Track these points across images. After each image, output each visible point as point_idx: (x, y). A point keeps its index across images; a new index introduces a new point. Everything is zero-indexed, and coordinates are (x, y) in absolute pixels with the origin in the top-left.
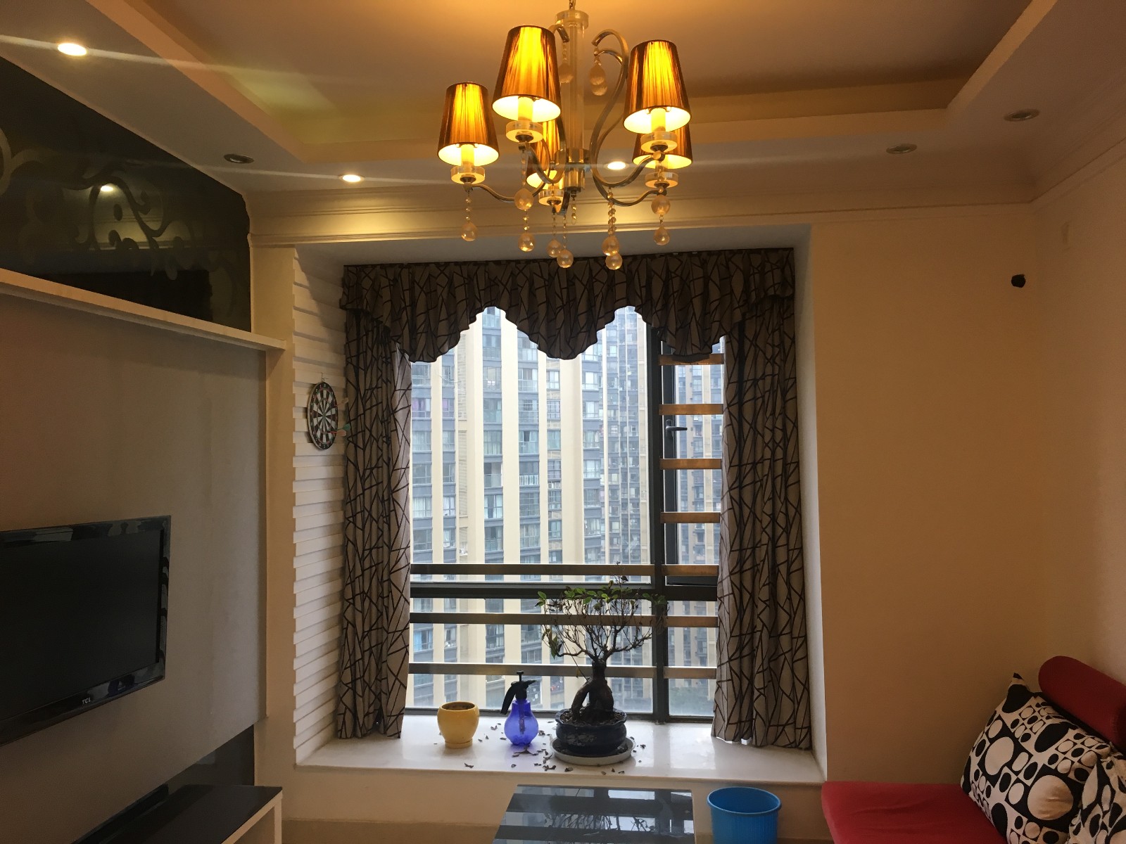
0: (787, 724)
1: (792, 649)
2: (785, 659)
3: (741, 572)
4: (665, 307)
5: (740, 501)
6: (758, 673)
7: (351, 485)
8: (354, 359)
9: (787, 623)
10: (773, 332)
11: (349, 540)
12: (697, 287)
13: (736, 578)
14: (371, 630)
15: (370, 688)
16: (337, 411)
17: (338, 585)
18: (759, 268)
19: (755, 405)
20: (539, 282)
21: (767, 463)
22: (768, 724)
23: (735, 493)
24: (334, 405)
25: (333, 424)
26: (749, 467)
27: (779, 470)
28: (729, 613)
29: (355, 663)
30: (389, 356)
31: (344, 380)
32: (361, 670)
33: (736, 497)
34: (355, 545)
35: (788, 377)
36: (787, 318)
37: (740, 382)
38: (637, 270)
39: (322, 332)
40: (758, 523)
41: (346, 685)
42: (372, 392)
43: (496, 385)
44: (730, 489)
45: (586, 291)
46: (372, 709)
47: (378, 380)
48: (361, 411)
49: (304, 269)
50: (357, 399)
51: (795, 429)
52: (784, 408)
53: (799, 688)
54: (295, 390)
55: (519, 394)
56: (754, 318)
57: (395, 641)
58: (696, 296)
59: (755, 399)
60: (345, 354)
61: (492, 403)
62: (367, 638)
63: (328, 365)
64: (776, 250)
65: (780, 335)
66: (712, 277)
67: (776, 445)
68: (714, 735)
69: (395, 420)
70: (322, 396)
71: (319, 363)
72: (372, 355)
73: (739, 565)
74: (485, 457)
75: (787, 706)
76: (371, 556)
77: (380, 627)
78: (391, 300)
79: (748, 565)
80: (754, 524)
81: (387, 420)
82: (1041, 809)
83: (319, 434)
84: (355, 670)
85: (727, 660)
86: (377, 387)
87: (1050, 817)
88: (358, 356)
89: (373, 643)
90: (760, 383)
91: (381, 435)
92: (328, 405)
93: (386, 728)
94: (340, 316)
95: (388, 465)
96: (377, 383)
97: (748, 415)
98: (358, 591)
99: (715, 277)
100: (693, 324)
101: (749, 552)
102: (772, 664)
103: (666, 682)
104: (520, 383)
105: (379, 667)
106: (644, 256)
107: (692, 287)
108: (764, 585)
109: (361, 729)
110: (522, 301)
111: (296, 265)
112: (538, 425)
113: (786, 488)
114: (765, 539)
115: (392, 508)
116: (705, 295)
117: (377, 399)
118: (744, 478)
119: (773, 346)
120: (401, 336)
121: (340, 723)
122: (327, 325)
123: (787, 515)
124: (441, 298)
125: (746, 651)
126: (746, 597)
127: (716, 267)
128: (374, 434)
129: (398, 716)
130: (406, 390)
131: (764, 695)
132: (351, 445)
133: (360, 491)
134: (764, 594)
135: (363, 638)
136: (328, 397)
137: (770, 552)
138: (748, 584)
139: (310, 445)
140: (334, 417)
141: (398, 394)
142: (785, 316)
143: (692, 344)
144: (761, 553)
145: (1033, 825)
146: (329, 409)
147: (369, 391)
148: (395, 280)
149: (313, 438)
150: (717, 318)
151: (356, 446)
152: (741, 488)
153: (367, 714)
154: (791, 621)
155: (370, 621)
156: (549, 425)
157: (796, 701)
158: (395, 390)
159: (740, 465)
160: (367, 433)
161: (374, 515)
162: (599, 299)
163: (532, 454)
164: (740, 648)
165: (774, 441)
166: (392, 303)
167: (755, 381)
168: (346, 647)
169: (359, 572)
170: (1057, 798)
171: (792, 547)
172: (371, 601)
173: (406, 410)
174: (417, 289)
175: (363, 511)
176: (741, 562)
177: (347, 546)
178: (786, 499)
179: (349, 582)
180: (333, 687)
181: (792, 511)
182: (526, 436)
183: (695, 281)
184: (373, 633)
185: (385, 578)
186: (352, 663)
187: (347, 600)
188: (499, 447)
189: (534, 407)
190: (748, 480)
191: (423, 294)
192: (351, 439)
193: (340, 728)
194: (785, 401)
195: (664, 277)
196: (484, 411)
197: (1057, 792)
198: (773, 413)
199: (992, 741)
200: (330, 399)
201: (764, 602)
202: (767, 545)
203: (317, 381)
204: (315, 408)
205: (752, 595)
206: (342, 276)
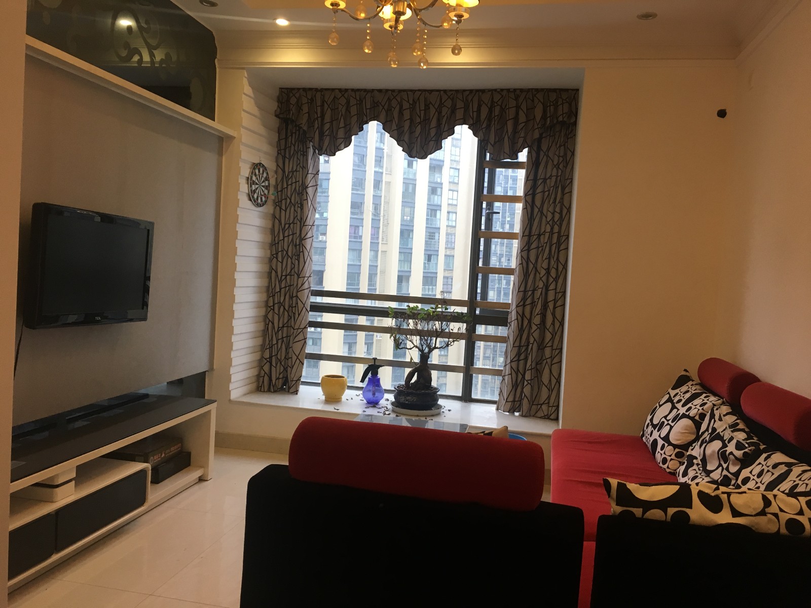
0: (543, 403)
1: (551, 357)
2: (547, 362)
3: (524, 306)
4: (488, 127)
5: (528, 260)
6: (528, 370)
7: (276, 235)
8: (282, 151)
9: (550, 340)
10: (560, 146)
11: (273, 269)
12: (511, 113)
13: (520, 310)
14: (283, 327)
15: (281, 363)
16: (269, 184)
17: (264, 297)
18: (554, 102)
19: (543, 196)
20: (406, 105)
21: (547, 235)
22: (532, 403)
23: (525, 254)
24: (267, 179)
25: (266, 192)
26: (535, 237)
27: (555, 240)
28: (513, 332)
29: (272, 347)
30: (305, 151)
31: (275, 164)
32: (276, 350)
33: (525, 257)
34: (276, 272)
35: (566, 178)
36: (571, 138)
37: (535, 180)
38: (472, 100)
39: (262, 130)
40: (538, 274)
41: (266, 359)
42: (293, 174)
43: (410, 220)
44: (522, 251)
45: (437, 113)
46: (281, 376)
47: (297, 167)
48: (285, 186)
49: (251, 85)
50: (283, 178)
51: (568, 213)
52: (562, 199)
53: (554, 381)
54: (241, 164)
55: (426, 227)
56: (548, 137)
57: (299, 334)
58: (509, 120)
59: (544, 192)
60: (277, 147)
61: (406, 232)
62: (280, 331)
63: (266, 153)
64: (567, 90)
65: (565, 150)
66: (521, 107)
67: (554, 223)
68: (497, 409)
69: (307, 193)
70: (259, 171)
71: (259, 150)
72: (294, 149)
73: (523, 301)
74: (399, 271)
75: (545, 392)
76: (286, 280)
77: (289, 326)
78: (308, 113)
79: (529, 301)
80: (535, 274)
81: (302, 193)
82: (677, 438)
83: (255, 196)
84: (272, 351)
85: (509, 361)
86: (296, 171)
87: (681, 443)
88: (285, 150)
89: (285, 335)
90: (548, 181)
91: (297, 202)
92: (263, 179)
93: (289, 388)
94: (275, 122)
95: (300, 222)
96: (296, 169)
97: (538, 203)
98: (276, 302)
99: (524, 107)
100: (506, 139)
101: (530, 293)
102: (538, 367)
103: (471, 376)
104: (427, 219)
105: (288, 351)
106: (477, 91)
107: (507, 112)
108: (537, 314)
109: (273, 387)
110: (394, 117)
111: (245, 82)
112: (438, 251)
113: (559, 252)
114: (541, 285)
115: (301, 250)
116: (516, 118)
117: (296, 179)
118: (532, 244)
119: (559, 157)
120: (313, 138)
121: (261, 383)
122: (265, 126)
123: (557, 269)
124: (340, 114)
125: (522, 357)
126: (526, 322)
127: (525, 100)
128: (293, 201)
129: (297, 381)
130: (315, 174)
131: (530, 384)
132: (278, 208)
133: (281, 238)
134: (537, 320)
135: (278, 331)
136: (263, 173)
137: (543, 293)
138: (527, 314)
139: (250, 202)
140: (267, 187)
141: (310, 176)
142: (569, 137)
143: (504, 152)
144: (538, 293)
145: (671, 447)
146: (263, 182)
147: (291, 173)
148: (312, 100)
149: (252, 199)
150: (522, 135)
151: (281, 208)
152: (529, 250)
153: (278, 378)
154: (553, 339)
155: (283, 321)
156: (446, 252)
157: (550, 390)
158: (308, 173)
159: (530, 236)
160: (288, 200)
161: (290, 254)
162: (445, 118)
163: (432, 271)
164: (519, 354)
165: (554, 220)
166: (309, 115)
167: (545, 180)
168: (267, 336)
169: (278, 290)
170: (687, 431)
171: (558, 290)
172: (284, 308)
173: (315, 187)
174: (326, 106)
175: (283, 251)
176: (524, 299)
177: (271, 273)
178: (558, 259)
179: (271, 295)
180: (258, 360)
181: (560, 268)
182: (429, 258)
183: (510, 109)
184: (285, 328)
185: (294, 295)
186: (270, 346)
187: (270, 307)
188: (409, 265)
189: (437, 237)
190: (534, 246)
191: (329, 109)
192: (277, 204)
193: (260, 385)
194: (563, 194)
195: (489, 106)
196: (400, 238)
197: (686, 427)
198: (554, 202)
199: (660, 406)
200: (265, 175)
201: (536, 325)
202: (542, 288)
203: (257, 162)
204: (254, 178)
205: (530, 321)
206: (278, 94)
